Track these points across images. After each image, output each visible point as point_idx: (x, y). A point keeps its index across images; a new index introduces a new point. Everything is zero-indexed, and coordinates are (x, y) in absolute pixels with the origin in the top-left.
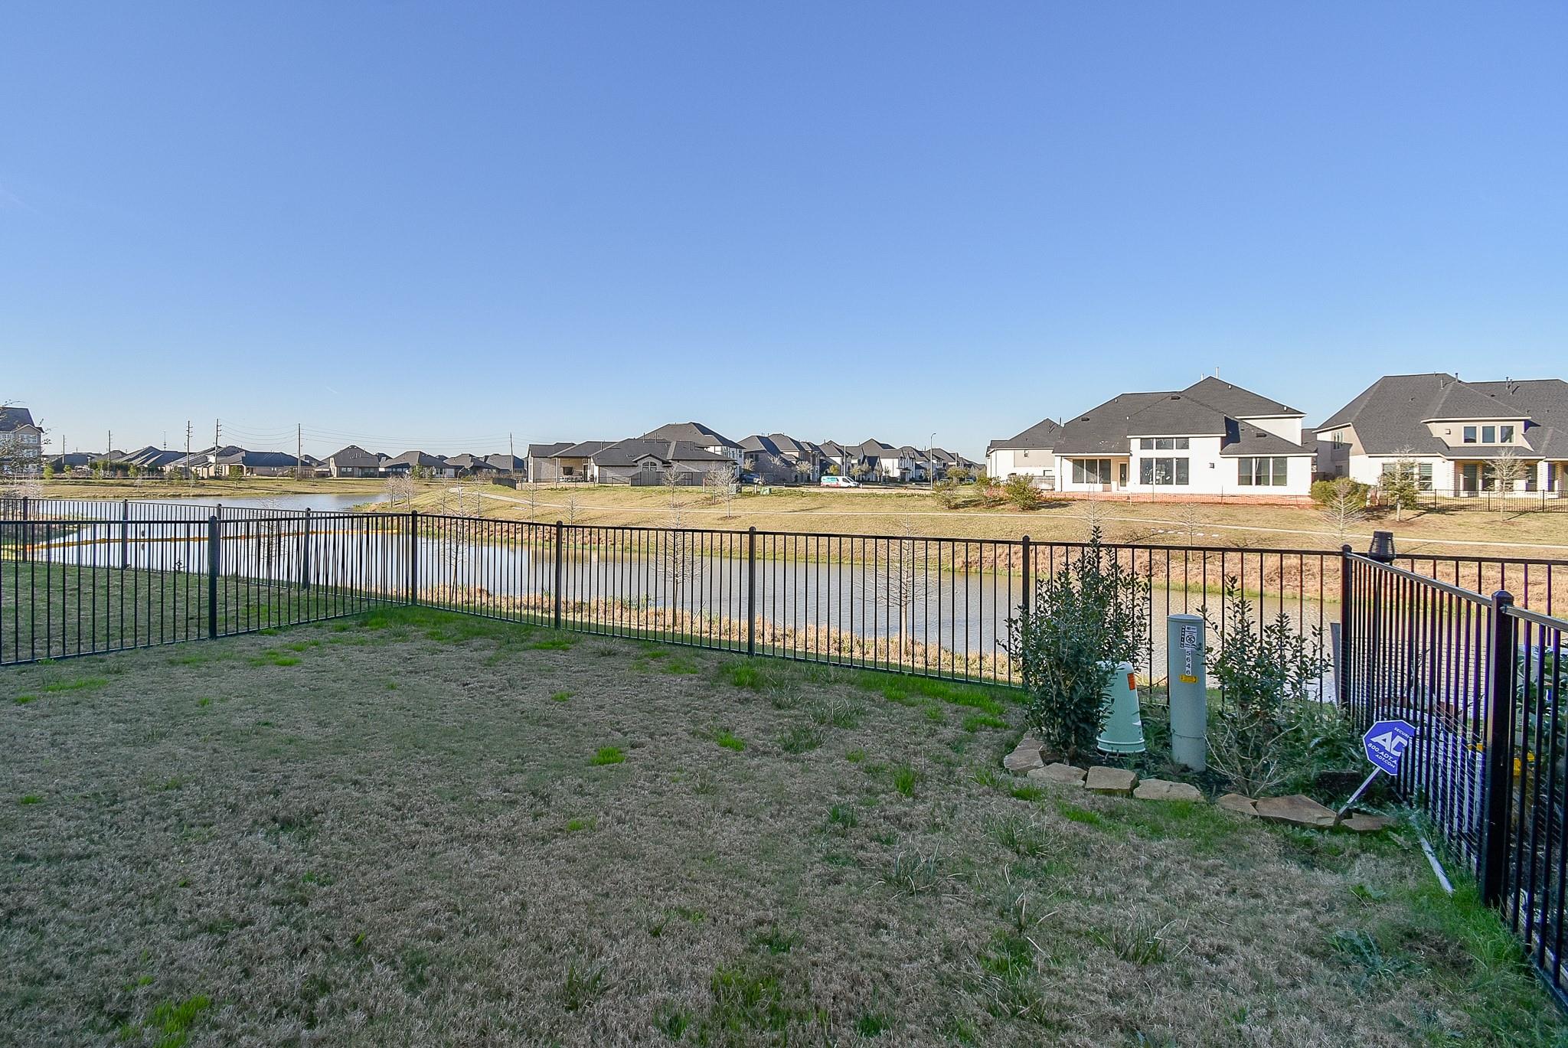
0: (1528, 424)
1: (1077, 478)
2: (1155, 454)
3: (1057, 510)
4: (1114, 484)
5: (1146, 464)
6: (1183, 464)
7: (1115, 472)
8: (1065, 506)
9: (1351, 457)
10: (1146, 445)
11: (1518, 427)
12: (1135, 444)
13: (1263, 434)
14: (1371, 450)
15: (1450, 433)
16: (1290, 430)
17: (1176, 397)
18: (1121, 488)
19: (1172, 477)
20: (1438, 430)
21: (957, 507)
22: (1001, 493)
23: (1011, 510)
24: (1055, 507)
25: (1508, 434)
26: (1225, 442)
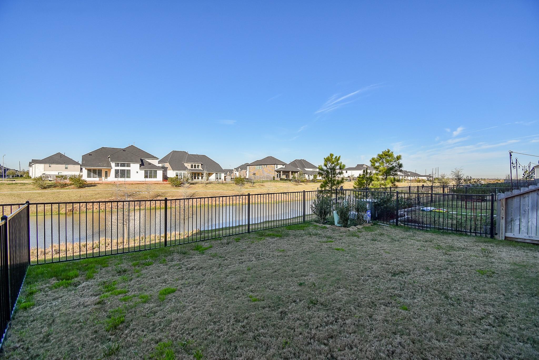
0: (202, 165)
1: (89, 176)
2: (120, 168)
3: (92, 187)
4: (103, 178)
5: (117, 171)
6: (129, 171)
7: (103, 174)
8: (95, 186)
9: (168, 171)
10: (117, 165)
11: (200, 165)
12: (113, 164)
13: (150, 164)
14: (173, 169)
15: (188, 165)
16: (155, 162)
17: (124, 150)
18: (105, 179)
19: (125, 176)
20: (186, 165)
21: (45, 188)
22: (68, 181)
23: (73, 188)
24: (91, 187)
25: (198, 166)
26: (141, 165)
